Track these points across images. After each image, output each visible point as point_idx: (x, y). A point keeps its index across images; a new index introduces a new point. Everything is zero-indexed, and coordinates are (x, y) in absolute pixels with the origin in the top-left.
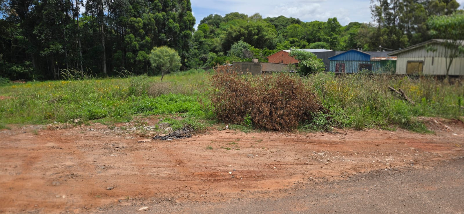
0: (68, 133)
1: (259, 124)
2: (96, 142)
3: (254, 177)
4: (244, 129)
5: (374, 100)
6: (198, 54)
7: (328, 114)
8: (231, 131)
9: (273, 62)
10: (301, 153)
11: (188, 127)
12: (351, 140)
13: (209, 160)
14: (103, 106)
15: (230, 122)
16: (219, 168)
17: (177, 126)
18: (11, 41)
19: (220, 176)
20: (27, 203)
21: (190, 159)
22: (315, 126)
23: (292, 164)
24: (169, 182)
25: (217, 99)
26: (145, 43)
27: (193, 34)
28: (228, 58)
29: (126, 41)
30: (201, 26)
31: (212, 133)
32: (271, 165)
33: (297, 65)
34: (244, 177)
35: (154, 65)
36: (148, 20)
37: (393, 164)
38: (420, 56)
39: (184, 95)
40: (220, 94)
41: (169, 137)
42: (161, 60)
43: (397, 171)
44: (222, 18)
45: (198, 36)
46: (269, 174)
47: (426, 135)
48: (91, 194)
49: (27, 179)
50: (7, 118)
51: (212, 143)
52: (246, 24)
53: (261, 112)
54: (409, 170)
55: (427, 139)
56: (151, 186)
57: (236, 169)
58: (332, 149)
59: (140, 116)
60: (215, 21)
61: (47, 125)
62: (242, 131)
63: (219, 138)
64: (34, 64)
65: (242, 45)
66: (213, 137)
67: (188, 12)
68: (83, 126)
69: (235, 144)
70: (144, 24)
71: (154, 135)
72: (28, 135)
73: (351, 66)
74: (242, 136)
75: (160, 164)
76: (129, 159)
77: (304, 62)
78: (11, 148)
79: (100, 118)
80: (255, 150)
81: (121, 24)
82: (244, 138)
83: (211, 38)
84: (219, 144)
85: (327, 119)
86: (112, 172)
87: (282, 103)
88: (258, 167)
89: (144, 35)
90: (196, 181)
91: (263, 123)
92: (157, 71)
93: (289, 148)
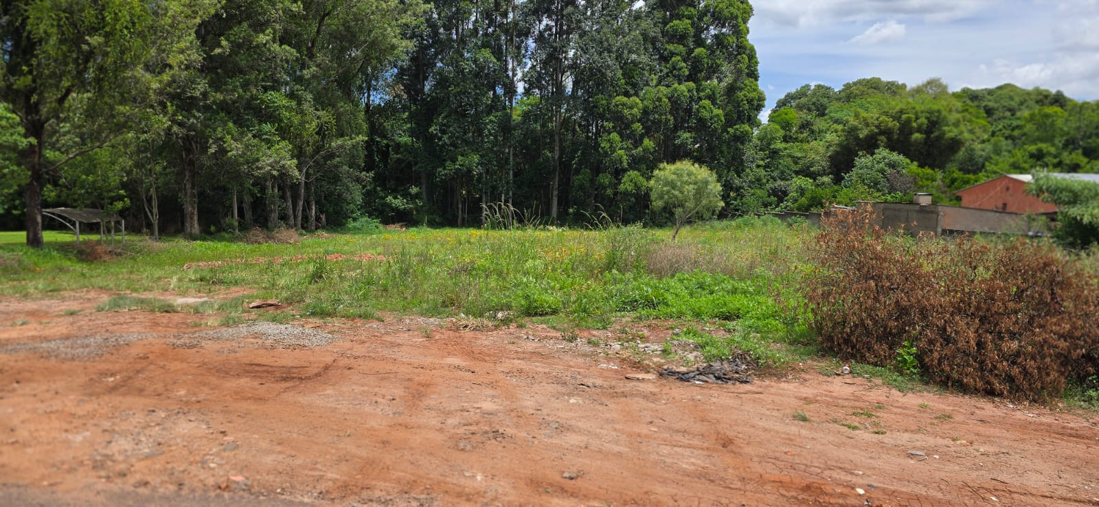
0: (486, 341)
1: (942, 371)
2: (539, 367)
4: (895, 380)
8: (858, 380)
9: (977, 205)
10: (1077, 468)
11: (742, 357)
13: (800, 447)
14: (553, 288)
15: (853, 356)
16: (827, 473)
17: (714, 351)
18: (389, 146)
19: (831, 495)
20: (413, 478)
21: (750, 437)
23: (1047, 497)
24: (699, 485)
25: (822, 294)
26: (642, 153)
27: (756, 132)
28: (844, 190)
29: (602, 148)
30: (779, 112)
31: (805, 380)
32: (982, 491)
33: (1052, 217)
35: (658, 204)
36: (654, 102)
39: (731, 277)
40: (833, 283)
41: (697, 377)
42: (677, 193)
44: (835, 93)
45: (769, 136)
48: (531, 480)
49: (412, 428)
50: (376, 297)
51: (805, 406)
52: (897, 105)
53: (948, 340)
56: (659, 489)
57: (875, 485)
59: (628, 317)
60: (814, 100)
61: (447, 319)
62: (889, 385)
63: (826, 396)
64: (424, 193)
65: (884, 158)
67: (749, 81)
68: (513, 327)
69: (870, 416)
70: (645, 112)
71: (660, 366)
72: (414, 336)
74: (890, 399)
75: (678, 439)
76: (608, 416)
77: (1074, 211)
78: (383, 359)
79: (547, 313)
80: (931, 441)
81: (592, 112)
82: (896, 404)
83: (802, 141)
84: (825, 411)
86: (573, 439)
87: (1017, 322)
88: (941, 489)
89: (642, 137)
90: (768, 496)
91: (953, 369)
92: (665, 217)
93: (1036, 448)
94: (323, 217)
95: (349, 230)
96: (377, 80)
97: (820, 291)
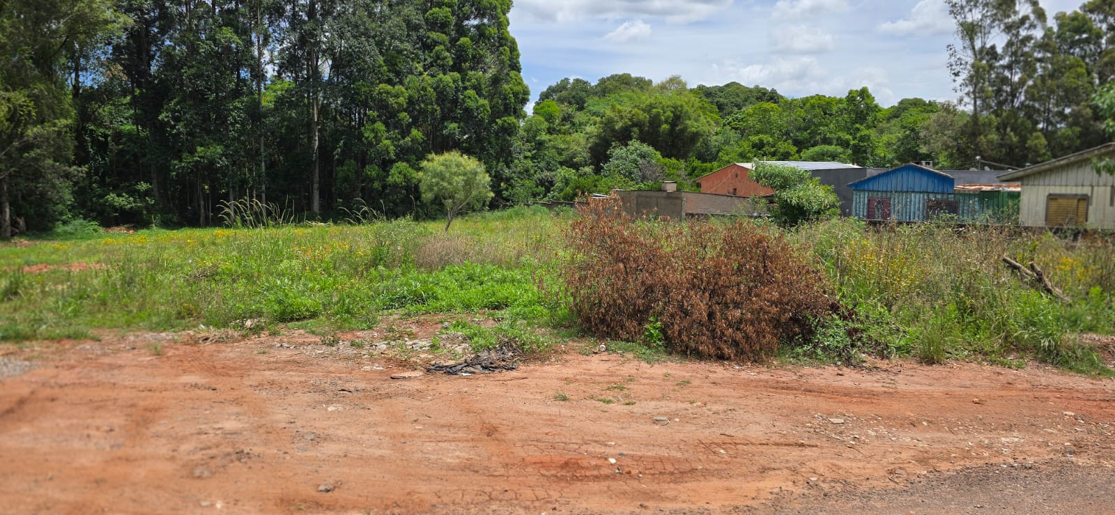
0: (230, 353)
1: (682, 341)
2: (294, 376)
3: (672, 473)
4: (644, 354)
5: (968, 289)
6: (532, 171)
7: (853, 321)
8: (613, 356)
9: (712, 191)
10: (787, 416)
11: (508, 344)
12: (912, 388)
13: (560, 426)
14: (312, 290)
15: (609, 334)
16: (584, 447)
17: (482, 342)
18: (108, 136)
19: (587, 468)
21: (514, 423)
22: (819, 351)
23: (764, 444)
24: (463, 477)
25: (579, 279)
26: (410, 144)
27: (522, 124)
28: (604, 179)
29: (366, 138)
30: (541, 106)
31: (567, 361)
32: (713, 446)
33: (770, 199)
34: (647, 472)
35: (427, 196)
36: (418, 91)
37: (1020, 452)
38: (1080, 183)
39: (500, 267)
40: (589, 267)
41: (465, 369)
42: (446, 184)
43: (1031, 471)
44: (592, 88)
45: (534, 128)
46: (708, 467)
47: (1101, 380)
48: (282, 500)
49: (135, 460)
50: (90, 313)
51: (566, 386)
52: (646, 99)
53: (686, 313)
54: (1062, 469)
55: (1104, 392)
56: (423, 487)
57: (625, 453)
58: (864, 409)
59: (396, 314)
60: (574, 93)
61: (183, 333)
62: (638, 358)
63: (584, 374)
64: (156, 189)
65: (636, 149)
66: (568, 372)
67: (513, 73)
68: (264, 336)
69: (622, 389)
70: (411, 101)
71: (428, 362)
72: (140, 355)
73: (906, 204)
74: (640, 372)
75: (443, 434)
76: (370, 419)
77: (785, 195)
78: (99, 384)
79: (305, 318)
80: (673, 406)
81: (354, 99)
82: (645, 376)
83: (564, 134)
84: (583, 388)
85: (851, 333)
86: (330, 449)
87: (738, 293)
88: (680, 449)
89: (409, 126)
90: (530, 478)
91: (691, 339)
92: (435, 209)
93: (756, 402)
94: (21, 222)
95: (58, 235)
96: (87, 58)
97: (577, 276)
